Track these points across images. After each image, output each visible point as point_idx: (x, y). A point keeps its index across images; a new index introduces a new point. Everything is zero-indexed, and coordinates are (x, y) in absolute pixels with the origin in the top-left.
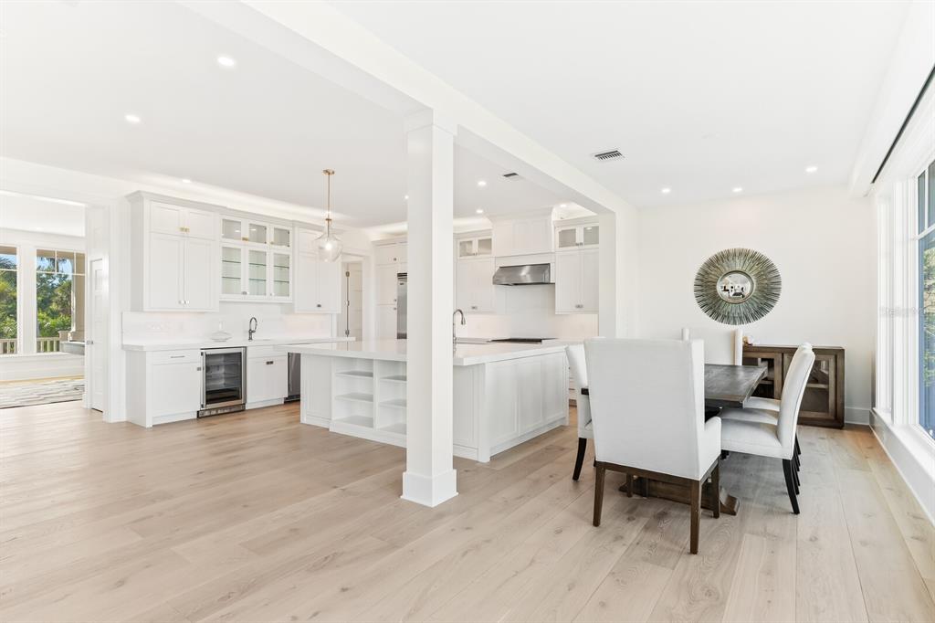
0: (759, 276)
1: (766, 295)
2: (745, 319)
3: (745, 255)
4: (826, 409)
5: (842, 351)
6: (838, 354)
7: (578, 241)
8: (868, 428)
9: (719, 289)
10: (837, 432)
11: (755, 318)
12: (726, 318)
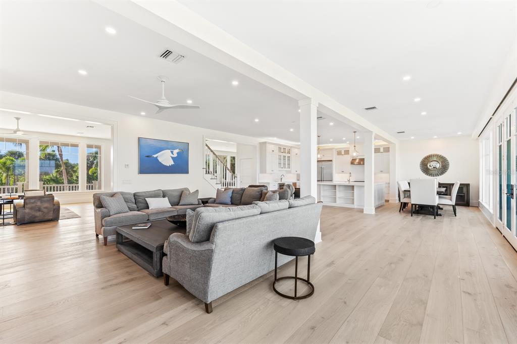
0: (442, 162)
1: (444, 168)
2: (437, 175)
3: (437, 156)
4: (464, 201)
5: (469, 184)
6: (468, 185)
7: (381, 151)
8: (478, 206)
9: (428, 166)
10: (467, 207)
11: (441, 175)
12: (431, 175)
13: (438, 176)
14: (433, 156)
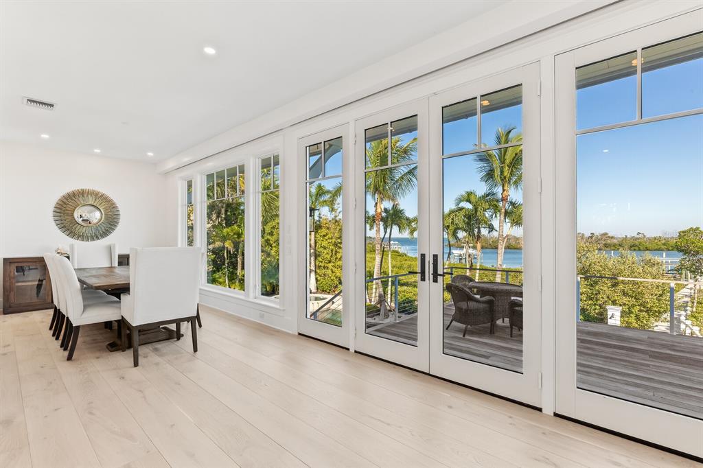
0: (106, 209)
1: (111, 222)
2: (96, 237)
3: (96, 195)
9: (76, 215)
11: (103, 237)
12: (81, 237)
13: (98, 238)
14: (89, 193)
